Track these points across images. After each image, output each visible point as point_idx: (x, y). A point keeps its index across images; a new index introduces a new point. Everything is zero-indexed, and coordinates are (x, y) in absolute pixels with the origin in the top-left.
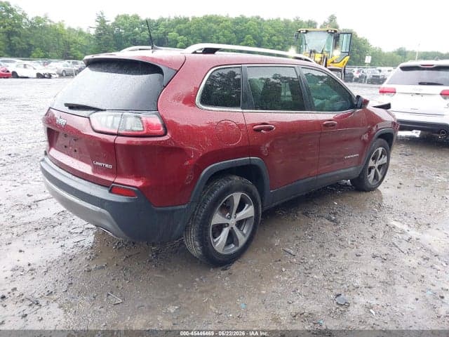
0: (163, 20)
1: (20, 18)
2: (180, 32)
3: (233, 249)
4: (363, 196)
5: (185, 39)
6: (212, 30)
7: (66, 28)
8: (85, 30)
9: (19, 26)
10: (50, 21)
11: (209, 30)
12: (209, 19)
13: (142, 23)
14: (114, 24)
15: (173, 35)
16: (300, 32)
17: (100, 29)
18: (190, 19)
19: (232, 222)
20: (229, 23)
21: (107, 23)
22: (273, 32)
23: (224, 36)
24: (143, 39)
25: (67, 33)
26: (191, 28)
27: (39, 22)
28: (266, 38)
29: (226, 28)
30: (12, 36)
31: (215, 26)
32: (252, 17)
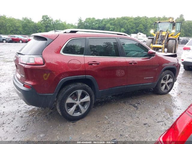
0: (104, 19)
1: (50, 21)
2: (111, 24)
3: (78, 114)
4: (158, 97)
5: (113, 27)
6: (125, 23)
7: (67, 24)
8: (73, 24)
9: (50, 24)
10: (61, 21)
11: (123, 23)
12: (124, 18)
13: (96, 21)
14: (85, 22)
15: (108, 25)
16: (156, 22)
17: (79, 24)
18: (116, 19)
19: (78, 103)
20: (132, 20)
21: (82, 21)
22: (152, 23)
23: (130, 25)
24: (96, 27)
25: (67, 26)
26: (116, 22)
27: (57, 22)
28: (149, 26)
29: (131, 22)
30: (47, 27)
31: (126, 21)
32: (143, 17)
